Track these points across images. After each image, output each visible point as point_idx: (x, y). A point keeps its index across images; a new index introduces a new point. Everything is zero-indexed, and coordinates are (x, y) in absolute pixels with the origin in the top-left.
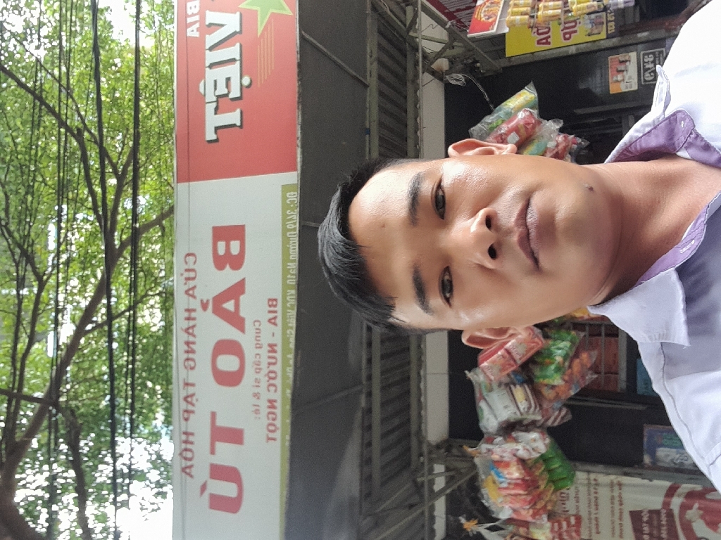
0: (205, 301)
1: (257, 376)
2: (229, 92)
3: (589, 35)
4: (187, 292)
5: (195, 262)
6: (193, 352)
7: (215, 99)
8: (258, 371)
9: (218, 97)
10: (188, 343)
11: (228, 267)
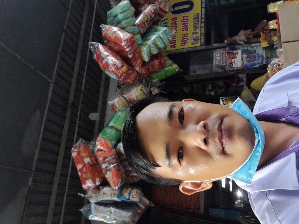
3: (193, 44)
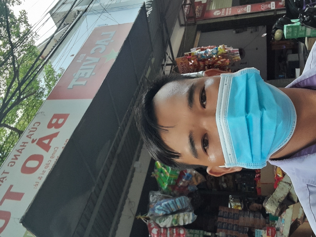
0: (35, 139)
1: (45, 170)
2: (84, 76)
4: (27, 136)
5: (38, 126)
6: (17, 159)
7: (78, 77)
8: (46, 167)
9: (79, 77)
10: (15, 156)
11: (54, 127)
